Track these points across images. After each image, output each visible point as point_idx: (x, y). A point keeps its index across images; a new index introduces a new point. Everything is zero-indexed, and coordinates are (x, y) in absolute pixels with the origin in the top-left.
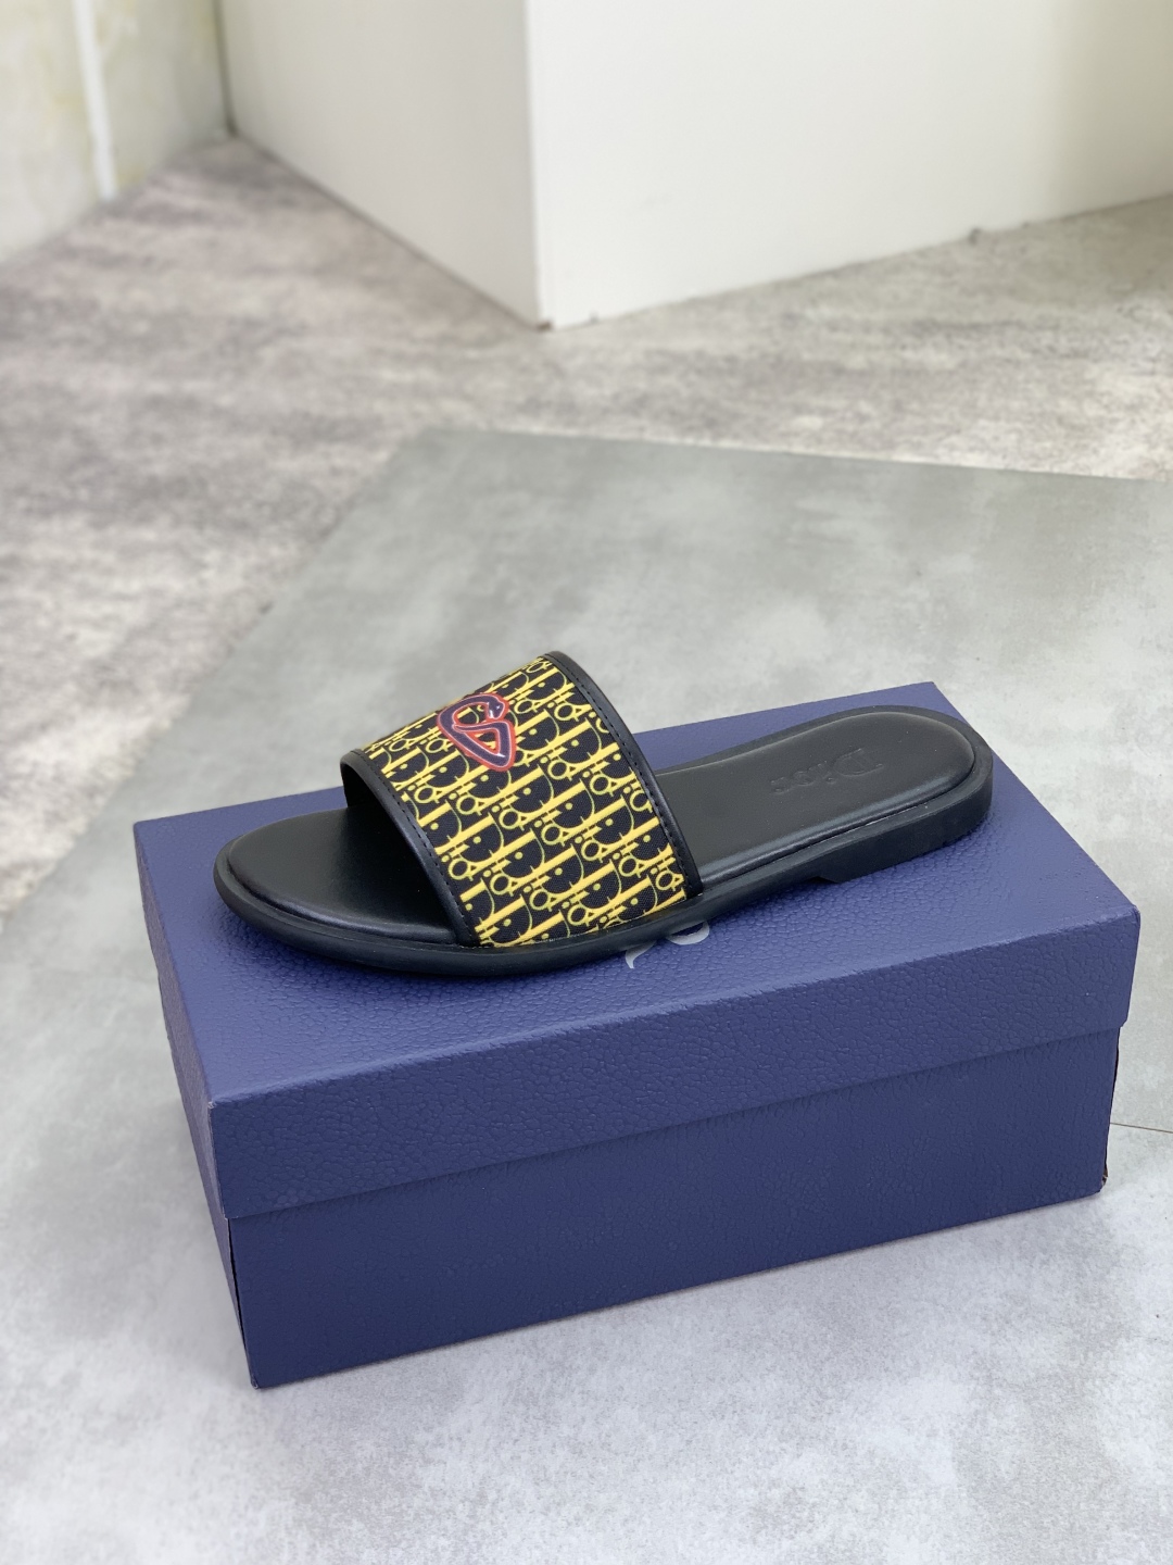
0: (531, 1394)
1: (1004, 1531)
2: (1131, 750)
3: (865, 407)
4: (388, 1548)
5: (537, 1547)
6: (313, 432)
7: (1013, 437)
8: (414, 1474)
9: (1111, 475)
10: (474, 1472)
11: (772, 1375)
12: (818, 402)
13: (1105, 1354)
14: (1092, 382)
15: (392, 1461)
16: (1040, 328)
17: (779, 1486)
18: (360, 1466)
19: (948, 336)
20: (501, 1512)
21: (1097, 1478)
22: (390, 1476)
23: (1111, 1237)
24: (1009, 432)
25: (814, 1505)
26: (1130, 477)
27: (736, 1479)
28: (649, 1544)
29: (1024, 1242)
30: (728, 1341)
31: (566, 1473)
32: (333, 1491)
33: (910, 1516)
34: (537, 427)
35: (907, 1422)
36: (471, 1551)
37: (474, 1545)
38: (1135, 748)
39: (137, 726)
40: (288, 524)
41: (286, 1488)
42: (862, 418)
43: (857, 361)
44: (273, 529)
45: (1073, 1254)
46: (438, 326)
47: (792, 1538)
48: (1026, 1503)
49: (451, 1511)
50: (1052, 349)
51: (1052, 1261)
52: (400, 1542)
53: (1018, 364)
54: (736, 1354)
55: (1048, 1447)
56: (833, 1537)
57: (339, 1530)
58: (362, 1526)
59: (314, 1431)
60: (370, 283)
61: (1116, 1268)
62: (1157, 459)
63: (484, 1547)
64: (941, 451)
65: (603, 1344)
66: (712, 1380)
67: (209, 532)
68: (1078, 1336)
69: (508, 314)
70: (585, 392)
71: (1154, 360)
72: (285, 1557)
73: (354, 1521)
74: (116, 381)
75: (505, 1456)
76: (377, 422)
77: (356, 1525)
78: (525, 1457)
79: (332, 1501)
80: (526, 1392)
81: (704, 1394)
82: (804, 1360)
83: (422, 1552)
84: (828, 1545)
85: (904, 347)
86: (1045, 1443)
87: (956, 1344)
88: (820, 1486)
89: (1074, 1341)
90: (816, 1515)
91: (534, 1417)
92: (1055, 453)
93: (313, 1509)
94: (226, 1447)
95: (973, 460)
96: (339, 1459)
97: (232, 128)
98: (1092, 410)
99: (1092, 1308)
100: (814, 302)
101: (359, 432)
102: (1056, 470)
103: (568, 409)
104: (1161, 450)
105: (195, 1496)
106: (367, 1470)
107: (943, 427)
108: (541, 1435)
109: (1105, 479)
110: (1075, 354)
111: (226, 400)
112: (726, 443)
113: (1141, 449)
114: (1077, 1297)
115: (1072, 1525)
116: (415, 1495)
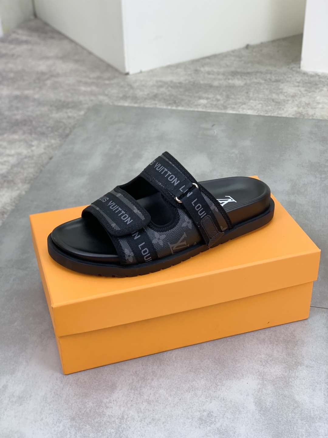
0: (135, 387)
1: (269, 422)
2: (296, 196)
3: (219, 97)
4: (97, 433)
5: (139, 431)
6: (62, 106)
7: (260, 105)
8: (103, 411)
9: (288, 116)
10: (120, 410)
11: (203, 379)
12: (205, 95)
13: (295, 371)
14: (282, 89)
15: (97, 408)
16: (266, 73)
17: (206, 411)
18: (88, 410)
19: (241, 76)
20: (128, 421)
21: (293, 406)
22: (97, 412)
23: (295, 337)
24: (259, 104)
25: (216, 417)
26: (293, 117)
27: (194, 410)
28: (170, 429)
29: (271, 339)
30: (190, 370)
31: (146, 409)
32: (81, 417)
33: (242, 419)
34: (126, 104)
35: (241, 392)
36: (121, 433)
37: (121, 431)
38: (297, 195)
39: (15, 194)
40: (56, 133)
41: (68, 416)
42: (218, 100)
43: (216, 83)
44: (52, 135)
45: (285, 342)
46: (97, 74)
47: (210, 426)
48: (274, 414)
49: (114, 421)
50: (270, 79)
51: (279, 344)
52: (100, 431)
53: (261, 84)
54: (192, 374)
55: (280, 398)
56: (221, 426)
57: (83, 428)
58: (89, 427)
59: (75, 400)
60: (77, 61)
61: (297, 346)
62: (300, 111)
63: (124, 432)
64: (240, 110)
65: (155, 372)
66: (186, 381)
67: (33, 136)
68: (287, 366)
69: (116, 70)
70: (139, 93)
71: (299, 82)
72: (68, 436)
73: (87, 425)
74: (5, 91)
75: (129, 405)
76: (80, 102)
77: (88, 426)
78: (135, 405)
79: (81, 420)
80: (134, 386)
81: (184, 385)
82: (211, 375)
83: (107, 434)
84: (220, 428)
85: (229, 79)
86: (279, 397)
87: (253, 369)
88: (217, 411)
89: (286, 367)
90: (217, 420)
91: (137, 394)
92: (272, 110)
93: (76, 422)
94: (50, 405)
95: (250, 112)
96: (82, 408)
97: (35, 15)
98: (282, 97)
99: (291, 357)
100: (203, 66)
101: (76, 106)
102: (272, 115)
103: (135, 98)
104: (301, 109)
105: (42, 419)
106: (90, 410)
107: (240, 103)
108: (139, 399)
109: (286, 118)
110: (277, 81)
111: (37, 96)
112: (180, 108)
113: (295, 109)
114: (286, 355)
115: (287, 420)
116: (104, 417)
